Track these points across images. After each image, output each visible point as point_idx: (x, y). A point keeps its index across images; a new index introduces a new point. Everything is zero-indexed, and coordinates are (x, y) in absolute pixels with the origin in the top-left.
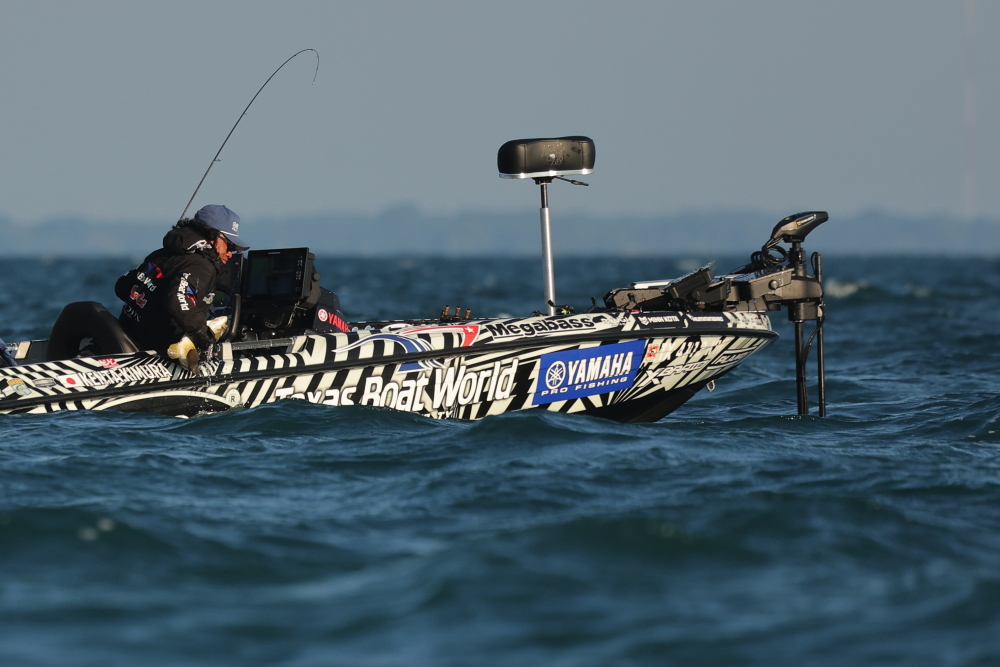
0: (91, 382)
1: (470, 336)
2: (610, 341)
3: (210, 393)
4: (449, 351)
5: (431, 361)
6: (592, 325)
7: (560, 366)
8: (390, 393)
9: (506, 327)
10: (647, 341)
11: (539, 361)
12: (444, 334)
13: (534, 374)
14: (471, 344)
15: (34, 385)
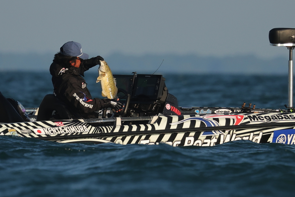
0: (47, 132)
1: (239, 120)
3: (108, 141)
4: (228, 127)
5: (219, 131)
9: (257, 117)
11: (273, 134)
12: (226, 119)
13: (270, 140)
14: (239, 124)
15: (21, 133)
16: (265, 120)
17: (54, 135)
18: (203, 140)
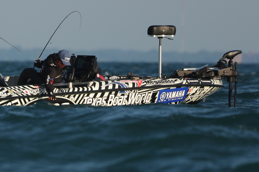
0: (31, 93)
1: (140, 84)
2: (179, 87)
3: (66, 97)
4: (134, 88)
5: (129, 91)
6: (174, 82)
7: (164, 94)
8: (116, 99)
9: (150, 81)
10: (189, 87)
11: (159, 92)
12: (133, 83)
13: (157, 96)
14: (140, 86)
15: (16, 93)
16: (155, 83)
17: (36, 94)
18: (119, 97)
